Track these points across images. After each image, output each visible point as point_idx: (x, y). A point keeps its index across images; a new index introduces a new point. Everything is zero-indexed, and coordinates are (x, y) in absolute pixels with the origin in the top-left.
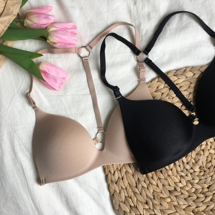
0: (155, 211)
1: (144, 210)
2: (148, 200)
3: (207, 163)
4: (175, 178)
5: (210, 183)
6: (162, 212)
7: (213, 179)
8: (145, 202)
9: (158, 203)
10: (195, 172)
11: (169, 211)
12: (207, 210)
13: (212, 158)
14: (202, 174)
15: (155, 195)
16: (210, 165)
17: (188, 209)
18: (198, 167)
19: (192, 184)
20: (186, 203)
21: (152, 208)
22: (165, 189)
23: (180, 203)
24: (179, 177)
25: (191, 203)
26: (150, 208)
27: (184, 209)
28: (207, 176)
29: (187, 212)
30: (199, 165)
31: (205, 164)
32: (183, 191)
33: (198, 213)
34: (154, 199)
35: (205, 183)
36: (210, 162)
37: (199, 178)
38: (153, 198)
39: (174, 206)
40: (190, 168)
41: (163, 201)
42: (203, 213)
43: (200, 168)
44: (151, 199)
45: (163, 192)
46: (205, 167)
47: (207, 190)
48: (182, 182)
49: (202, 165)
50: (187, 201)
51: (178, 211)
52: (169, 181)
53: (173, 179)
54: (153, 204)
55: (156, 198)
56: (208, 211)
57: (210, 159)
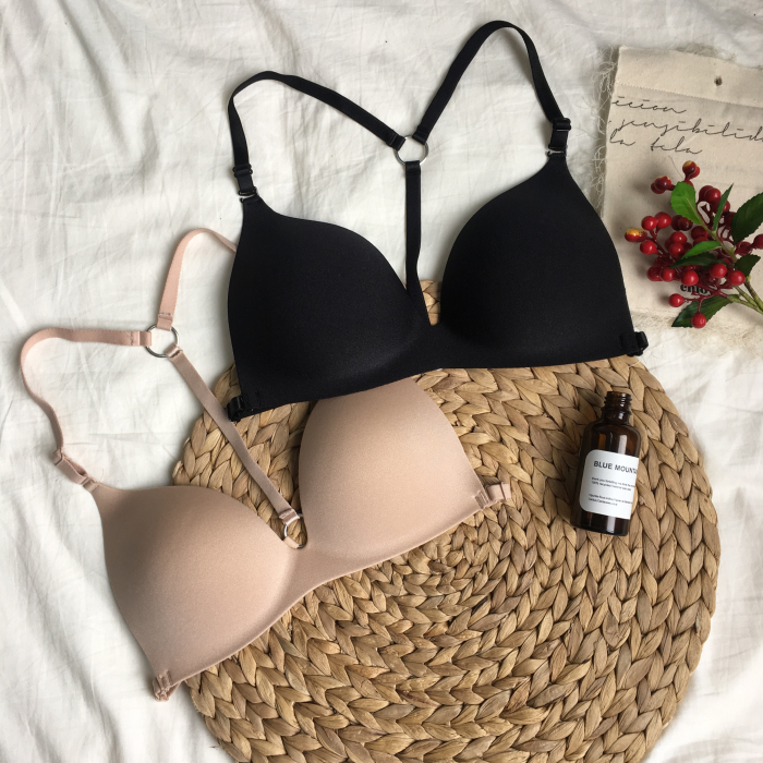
0: (290, 676)
1: (259, 672)
2: (272, 642)
3: (451, 551)
4: (358, 586)
5: (455, 611)
6: (309, 683)
7: (465, 598)
8: (265, 649)
9: (301, 656)
10: (415, 573)
11: (331, 680)
12: (439, 688)
13: (466, 538)
14: (437, 581)
15: (297, 630)
16: (459, 557)
17: (385, 681)
18: (426, 560)
19: (403, 608)
20: (381, 663)
21: (281, 667)
22: (325, 615)
23: (362, 661)
24: (369, 586)
25: (396, 662)
26: (276, 669)
27: (372, 680)
28: (448, 589)
29: (382, 688)
30: (429, 555)
31: (445, 554)
32: (375, 627)
33: (413, 694)
34: (292, 642)
35: (441, 610)
36: (460, 549)
37: (424, 594)
38: (289, 638)
39: (348, 668)
40: (403, 562)
41: (315, 650)
42: (427, 697)
43: (432, 563)
44: (282, 641)
45: (319, 623)
46: (444, 562)
47: (445, 630)
48: (375, 599)
49: (436, 557)
50: (385, 657)
51: (358, 683)
52: (340, 592)
53: (350, 588)
54: (288, 657)
55: (296, 638)
56: (441, 693)
57: (459, 540)
